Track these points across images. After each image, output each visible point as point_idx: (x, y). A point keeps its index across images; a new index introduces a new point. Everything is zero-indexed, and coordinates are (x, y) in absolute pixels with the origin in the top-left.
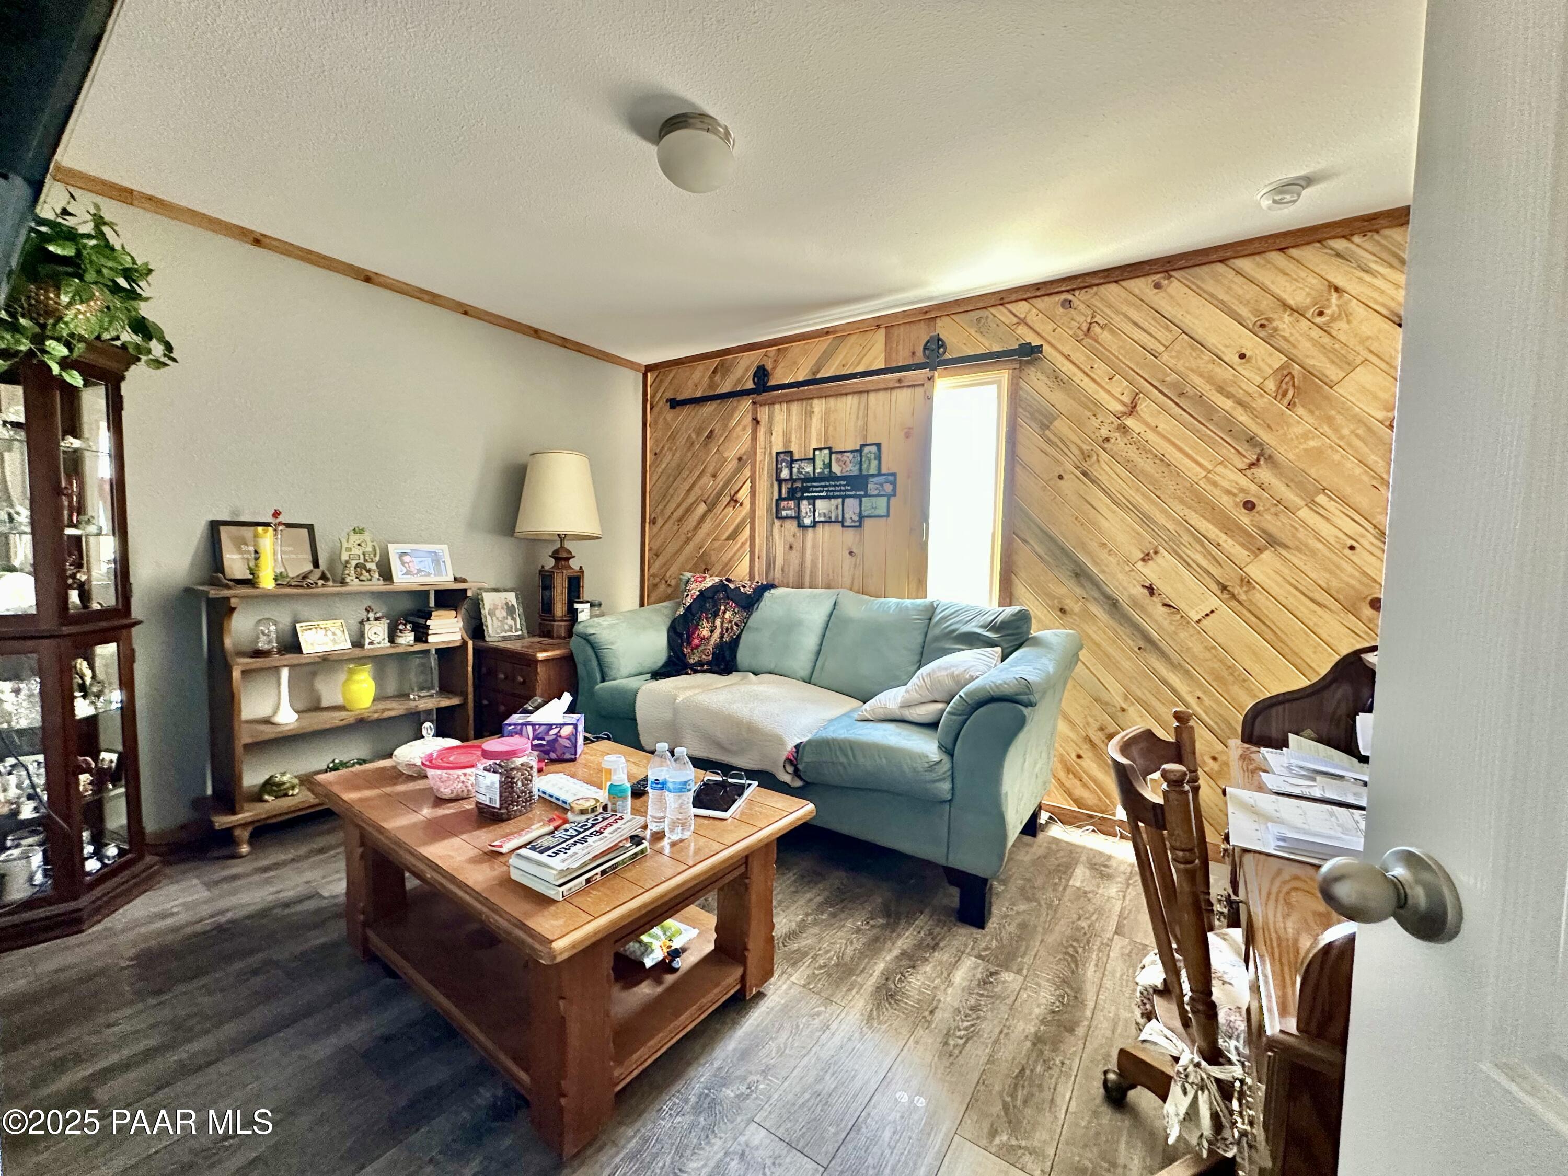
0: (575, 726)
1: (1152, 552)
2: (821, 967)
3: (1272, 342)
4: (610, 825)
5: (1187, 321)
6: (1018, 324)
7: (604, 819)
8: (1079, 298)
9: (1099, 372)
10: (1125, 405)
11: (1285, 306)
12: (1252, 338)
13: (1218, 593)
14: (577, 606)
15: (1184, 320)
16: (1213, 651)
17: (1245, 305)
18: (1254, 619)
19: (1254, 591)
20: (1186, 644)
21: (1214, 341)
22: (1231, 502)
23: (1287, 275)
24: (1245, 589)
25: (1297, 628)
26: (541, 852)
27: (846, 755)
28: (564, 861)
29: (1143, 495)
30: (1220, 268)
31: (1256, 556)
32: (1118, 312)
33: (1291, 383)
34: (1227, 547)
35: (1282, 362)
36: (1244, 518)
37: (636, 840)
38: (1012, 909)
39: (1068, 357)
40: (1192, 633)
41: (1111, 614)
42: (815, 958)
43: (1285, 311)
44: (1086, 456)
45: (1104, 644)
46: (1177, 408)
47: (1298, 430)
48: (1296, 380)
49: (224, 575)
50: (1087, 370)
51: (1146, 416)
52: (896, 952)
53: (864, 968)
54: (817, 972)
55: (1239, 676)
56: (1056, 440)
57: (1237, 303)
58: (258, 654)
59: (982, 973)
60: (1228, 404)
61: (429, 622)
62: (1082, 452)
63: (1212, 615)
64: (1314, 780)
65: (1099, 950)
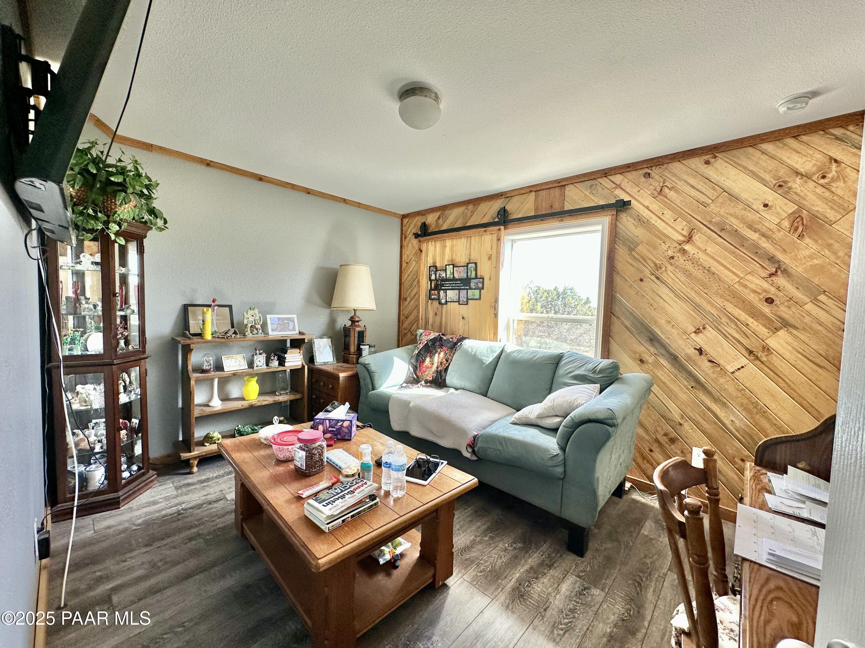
0: (351, 421)
1: (701, 328)
2: (481, 572)
3: (788, 197)
4: (359, 487)
5: (727, 184)
6: (616, 188)
7: (357, 483)
8: (655, 172)
9: (667, 216)
10: (685, 236)
11: (797, 173)
12: (773, 194)
13: (747, 355)
14: (361, 347)
15: (725, 183)
16: (743, 392)
17: (769, 173)
18: (771, 373)
19: (773, 355)
20: (724, 386)
21: (746, 196)
22: (757, 298)
23: (799, 153)
24: (765, 354)
25: (803, 381)
26: (320, 503)
27: (502, 446)
28: (331, 509)
29: (695, 291)
30: (750, 150)
31: (775, 333)
32: (680, 179)
33: (801, 222)
34: (754, 327)
35: (794, 209)
36: (766, 309)
37: (372, 497)
38: (602, 546)
39: (647, 208)
40: (728, 379)
41: (673, 365)
42: (478, 565)
43: (797, 176)
44: (658, 267)
45: (668, 383)
46: (720, 238)
47: (807, 253)
48: (804, 220)
49: (189, 332)
50: (660, 215)
51: (699, 243)
52: (527, 567)
53: (507, 575)
54: (479, 574)
55: (761, 409)
56: (638, 257)
57: (762, 172)
58: (203, 371)
59: (579, 587)
60: (754, 236)
61: (286, 356)
62: (656, 265)
63: (742, 369)
64: (804, 503)
65: (657, 580)
